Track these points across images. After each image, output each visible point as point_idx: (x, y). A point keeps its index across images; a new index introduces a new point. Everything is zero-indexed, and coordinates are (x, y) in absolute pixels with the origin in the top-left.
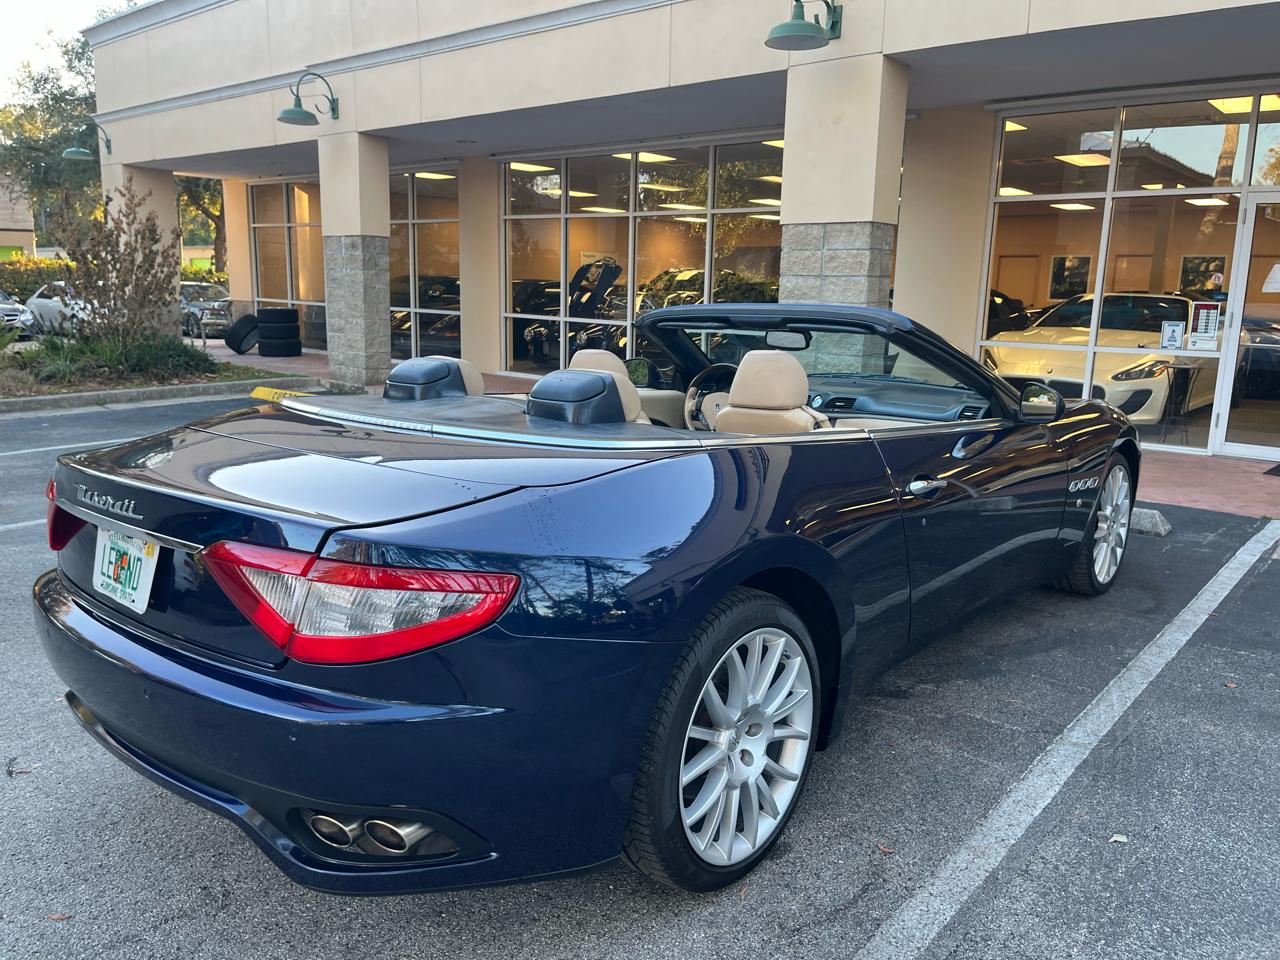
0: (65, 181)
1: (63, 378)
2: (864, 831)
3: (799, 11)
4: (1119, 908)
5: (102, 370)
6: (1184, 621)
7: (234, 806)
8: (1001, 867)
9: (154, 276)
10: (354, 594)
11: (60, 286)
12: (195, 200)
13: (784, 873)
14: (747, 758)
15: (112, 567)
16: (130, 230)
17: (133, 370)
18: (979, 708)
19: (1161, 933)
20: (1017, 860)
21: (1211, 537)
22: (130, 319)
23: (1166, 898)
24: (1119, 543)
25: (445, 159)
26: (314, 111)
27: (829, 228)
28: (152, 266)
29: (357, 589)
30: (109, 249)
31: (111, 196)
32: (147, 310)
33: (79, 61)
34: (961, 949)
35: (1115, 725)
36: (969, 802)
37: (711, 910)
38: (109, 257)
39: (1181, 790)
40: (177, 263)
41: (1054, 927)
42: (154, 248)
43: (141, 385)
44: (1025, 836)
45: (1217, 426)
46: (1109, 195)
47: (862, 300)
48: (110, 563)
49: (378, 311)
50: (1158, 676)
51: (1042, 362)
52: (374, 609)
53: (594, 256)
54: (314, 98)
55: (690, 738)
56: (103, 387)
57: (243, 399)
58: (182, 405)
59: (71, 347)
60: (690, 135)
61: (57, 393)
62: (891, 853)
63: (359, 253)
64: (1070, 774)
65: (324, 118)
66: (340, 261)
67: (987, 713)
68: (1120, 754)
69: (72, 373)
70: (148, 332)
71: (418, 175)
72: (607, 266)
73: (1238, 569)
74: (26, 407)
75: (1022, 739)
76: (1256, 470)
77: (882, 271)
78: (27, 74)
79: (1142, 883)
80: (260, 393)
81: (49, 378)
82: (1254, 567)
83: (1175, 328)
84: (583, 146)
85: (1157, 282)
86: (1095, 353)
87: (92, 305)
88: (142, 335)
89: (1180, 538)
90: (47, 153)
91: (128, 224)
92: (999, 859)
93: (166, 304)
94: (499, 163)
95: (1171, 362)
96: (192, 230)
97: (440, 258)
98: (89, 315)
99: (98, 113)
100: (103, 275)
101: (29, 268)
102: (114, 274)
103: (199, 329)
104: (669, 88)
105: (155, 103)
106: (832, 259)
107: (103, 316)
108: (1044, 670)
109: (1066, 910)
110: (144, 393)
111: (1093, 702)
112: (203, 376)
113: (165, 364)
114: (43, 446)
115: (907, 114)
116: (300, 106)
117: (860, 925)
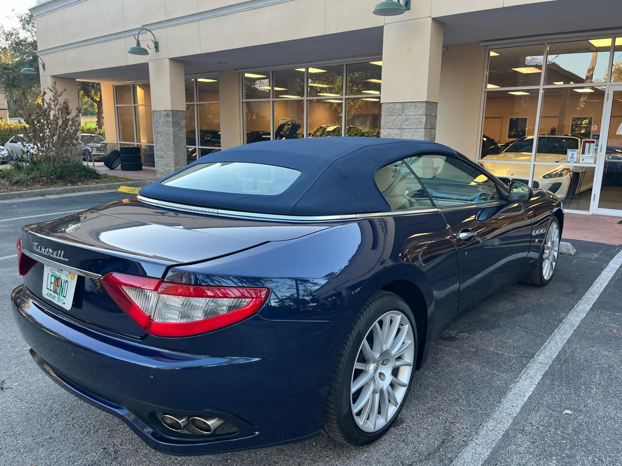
0: (23, 84)
1: (24, 182)
2: (440, 411)
4: (571, 449)
5: (43, 178)
6: (587, 298)
7: (119, 410)
8: (510, 429)
9: (68, 131)
10: (183, 300)
11: (21, 137)
12: (87, 93)
13: (401, 434)
14: (382, 377)
15: (52, 285)
16: (55, 108)
17: (58, 178)
18: (491, 345)
20: (518, 425)
21: (596, 255)
22: (56, 153)
23: (594, 443)
24: (554, 260)
25: (212, 72)
26: (147, 49)
27: (405, 104)
28: (67, 126)
29: (184, 298)
30: (45, 118)
31: (45, 91)
32: (64, 148)
33: (28, 25)
35: (559, 353)
36: (491, 395)
37: (366, 455)
38: (45, 122)
39: (595, 386)
40: (80, 125)
41: (540, 459)
42: (68, 117)
43: (62, 186)
44: (521, 412)
45: (594, 200)
46: (541, 87)
48: (51, 283)
49: (180, 148)
50: (578, 327)
51: (508, 170)
52: (193, 308)
53: (285, 119)
54: (146, 41)
55: (355, 369)
56: (43, 187)
57: (114, 192)
58: (83, 195)
59: (27, 167)
60: (334, 59)
61: (21, 191)
62: (454, 423)
63: (170, 119)
64: (540, 378)
65: (151, 51)
66: (161, 122)
67: (496, 347)
68: (564, 368)
69: (28, 180)
70: (65, 159)
71: (199, 80)
72: (293, 124)
73: (611, 271)
74: (5, 198)
75: (514, 361)
76: (614, 221)
77: (431, 126)
78: (2, 31)
79: (581, 435)
80: (123, 189)
81: (17, 183)
82: (618, 270)
83: (573, 152)
84: (281, 65)
85: (561, 130)
86: (534, 165)
87: (38, 146)
88: (62, 161)
89: (581, 256)
90: (13, 71)
91: (54, 105)
92: (509, 424)
93: (74, 145)
94: (239, 73)
95: (571, 169)
96: (86, 108)
97: (209, 121)
98: (36, 151)
99: (38, 50)
100: (42, 131)
101: (5, 128)
102: (48, 130)
103: (91, 157)
104: (325, 35)
105: (66, 45)
106: (407, 120)
107: (43, 151)
108: (521, 325)
109: (545, 450)
110: (64, 190)
111: (548, 341)
112: (93, 181)
113: (74, 175)
114: (14, 218)
115: (443, 48)
116: (140, 46)
117: (442, 462)
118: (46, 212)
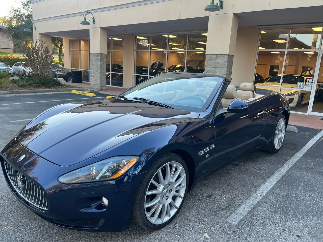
1: (25, 86)
2: (229, 193)
3: (213, 2)
4: (287, 210)
5: (35, 84)
6: (301, 151)
8: (260, 201)
9: (47, 62)
12: (54, 43)
13: (212, 200)
16: (42, 50)
17: (42, 85)
18: (254, 169)
19: (297, 215)
20: (264, 200)
21: (308, 133)
22: (41, 72)
23: (298, 209)
25: (120, 35)
26: (89, 22)
27: (217, 56)
28: (47, 59)
30: (36, 54)
31: (37, 41)
33: (26, 6)
34: (252, 216)
35: (285, 173)
36: (253, 188)
38: (36, 56)
39: (301, 187)
41: (273, 213)
42: (48, 54)
43: (44, 88)
44: (266, 195)
45: (310, 108)
46: (286, 50)
47: (225, 74)
49: (103, 72)
50: (295, 163)
53: (155, 61)
54: (89, 18)
56: (35, 89)
57: (69, 93)
58: (54, 94)
59: (27, 79)
60: (182, 31)
61: (24, 90)
62: (236, 197)
63: (99, 58)
65: (91, 23)
66: (94, 59)
67: (256, 169)
68: (287, 179)
69: (27, 85)
71: (113, 39)
72: (159, 63)
73: (314, 141)
74: (16, 93)
75: (264, 175)
76: (319, 119)
77: (230, 67)
78: (13, 9)
79: (292, 205)
80: (74, 92)
81: (22, 86)
82: (318, 140)
83: (301, 83)
84: (155, 33)
85: (296, 72)
86: (281, 89)
88: (44, 76)
89: (301, 133)
91: (41, 48)
92: (260, 199)
94: (134, 36)
95: (299, 92)
99: (33, 20)
101: (12, 58)
104: (179, 20)
105: (48, 18)
106: (218, 63)
108: (269, 161)
109: (275, 210)
110: (45, 90)
111: (280, 168)
112: (59, 87)
113: (50, 83)
114: (23, 102)
115: (238, 28)
116: (86, 20)
117: (230, 211)
118: (38, 100)
